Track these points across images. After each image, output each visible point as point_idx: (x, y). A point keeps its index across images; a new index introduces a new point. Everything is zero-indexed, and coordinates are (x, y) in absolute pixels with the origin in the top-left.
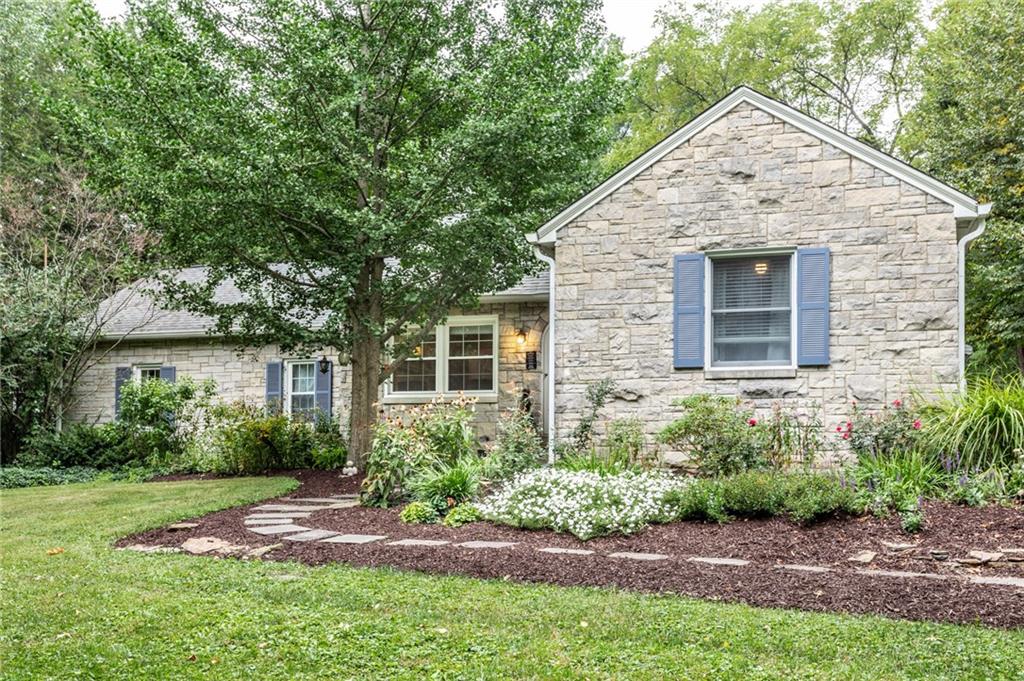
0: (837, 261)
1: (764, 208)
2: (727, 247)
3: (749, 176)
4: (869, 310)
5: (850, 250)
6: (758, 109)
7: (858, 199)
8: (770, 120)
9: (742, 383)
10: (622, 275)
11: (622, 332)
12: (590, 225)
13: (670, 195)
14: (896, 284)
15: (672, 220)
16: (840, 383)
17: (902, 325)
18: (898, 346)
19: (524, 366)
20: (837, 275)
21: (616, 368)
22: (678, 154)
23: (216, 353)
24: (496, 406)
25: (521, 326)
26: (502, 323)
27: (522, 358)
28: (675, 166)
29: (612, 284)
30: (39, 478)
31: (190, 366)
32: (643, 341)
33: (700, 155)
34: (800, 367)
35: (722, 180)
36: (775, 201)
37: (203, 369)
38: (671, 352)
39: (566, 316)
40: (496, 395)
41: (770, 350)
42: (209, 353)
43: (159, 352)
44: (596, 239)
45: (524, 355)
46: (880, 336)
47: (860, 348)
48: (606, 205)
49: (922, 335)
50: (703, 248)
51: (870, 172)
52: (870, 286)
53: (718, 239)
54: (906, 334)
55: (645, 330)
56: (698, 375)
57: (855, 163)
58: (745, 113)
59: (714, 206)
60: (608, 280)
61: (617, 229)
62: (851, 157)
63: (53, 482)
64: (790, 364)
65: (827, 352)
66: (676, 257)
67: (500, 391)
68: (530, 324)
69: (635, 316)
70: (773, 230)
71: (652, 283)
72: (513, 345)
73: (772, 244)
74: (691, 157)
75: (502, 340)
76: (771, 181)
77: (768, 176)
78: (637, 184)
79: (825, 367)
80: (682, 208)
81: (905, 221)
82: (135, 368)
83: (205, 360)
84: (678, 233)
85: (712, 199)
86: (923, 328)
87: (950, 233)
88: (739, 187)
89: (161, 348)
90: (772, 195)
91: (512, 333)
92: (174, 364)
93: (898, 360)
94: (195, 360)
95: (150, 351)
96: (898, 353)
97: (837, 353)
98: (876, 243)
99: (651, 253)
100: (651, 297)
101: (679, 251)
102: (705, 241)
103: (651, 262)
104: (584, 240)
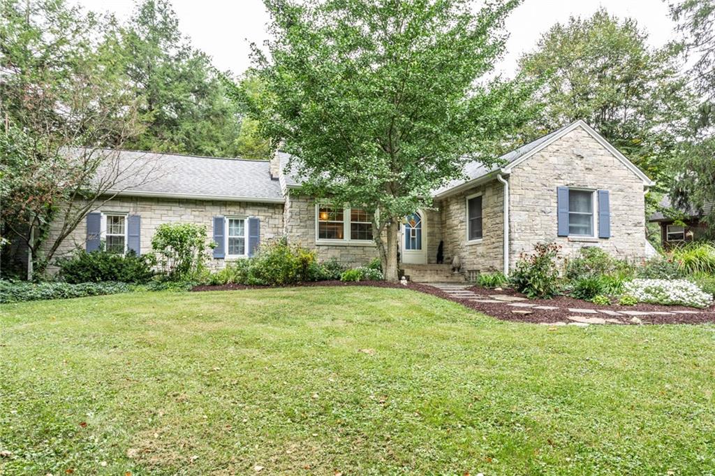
0: (610, 197)
1: (587, 172)
2: (575, 186)
3: (583, 157)
4: (620, 217)
5: (614, 192)
6: (584, 130)
7: (616, 173)
8: (587, 135)
9: (581, 243)
10: (537, 193)
11: (538, 218)
12: (524, 168)
13: (553, 160)
14: (628, 208)
15: (556, 171)
16: (612, 245)
17: (630, 224)
18: (629, 232)
20: (611, 202)
21: (536, 235)
22: (557, 143)
23: (173, 208)
28: (556, 148)
29: (533, 197)
30: (89, 289)
31: (153, 216)
32: (546, 223)
33: (565, 145)
34: (600, 238)
35: (573, 157)
36: (591, 169)
37: (163, 218)
38: (556, 229)
39: (515, 208)
41: (581, 230)
42: (169, 208)
43: (126, 204)
44: (527, 175)
46: (624, 228)
47: (618, 231)
48: (530, 160)
49: (635, 228)
50: (567, 185)
51: (619, 163)
52: (621, 208)
53: (572, 182)
54: (631, 227)
55: (547, 218)
56: (566, 239)
57: (615, 159)
58: (580, 131)
59: (570, 167)
60: (530, 194)
61: (535, 171)
62: (614, 156)
63: (101, 293)
64: (593, 236)
65: (609, 232)
66: (557, 188)
69: (543, 211)
70: (589, 181)
71: (549, 197)
73: (589, 187)
74: (562, 145)
76: (589, 161)
77: (588, 158)
78: (542, 153)
79: (607, 238)
80: (560, 166)
81: (629, 184)
82: (102, 214)
83: (166, 212)
84: (559, 177)
85: (569, 164)
86: (636, 226)
87: (642, 191)
88: (578, 161)
90: (590, 167)
92: (139, 213)
93: (629, 237)
94: (157, 212)
95: (118, 203)
96: (629, 234)
97: (612, 233)
98: (622, 191)
99: (548, 185)
100: (549, 203)
101: (559, 185)
102: (568, 182)
103: (548, 188)
104: (521, 175)
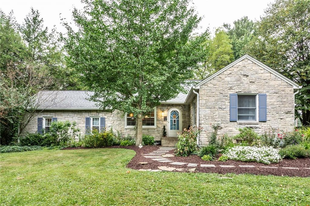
0: (268, 97)
1: (251, 84)
2: (242, 92)
3: (248, 76)
4: (275, 109)
5: (271, 95)
6: (249, 60)
7: (272, 83)
8: (252, 63)
9: (246, 125)
10: (216, 98)
11: (217, 112)
12: (208, 85)
13: (228, 79)
14: (281, 103)
15: (229, 85)
16: (268, 125)
17: (282, 112)
18: (282, 117)
19: (163, 120)
20: (268, 100)
21: (215, 121)
22: (230, 69)
23: (70, 114)
24: (156, 130)
25: (162, 110)
26: (157, 109)
27: (163, 118)
28: (230, 72)
29: (214, 100)
30: (25, 149)
31: (62, 118)
32: (222, 114)
33: (235, 70)
34: (259, 121)
35: (241, 76)
36: (254, 82)
37: (66, 119)
38: (229, 117)
39: (202, 107)
40: (156, 127)
42: (68, 114)
43: (52, 114)
44: (210, 89)
45: (163, 117)
46: (277, 115)
47: (273, 117)
48: (212, 80)
49: (287, 115)
50: (237, 92)
51: (275, 77)
52: (275, 103)
53: (240, 90)
54: (283, 115)
55: (223, 112)
56: (236, 123)
57: (271, 75)
58: (246, 61)
59: (239, 82)
60: (213, 99)
61: (215, 86)
62: (271, 73)
63: (29, 150)
64: (256, 121)
65: (266, 118)
66: (230, 94)
67: (157, 126)
68: (165, 109)
69: (220, 108)
70: (253, 89)
71: (224, 100)
72: (161, 115)
73: (253, 92)
74: (233, 70)
75: (157, 113)
76: (253, 78)
77: (252, 76)
78: (220, 76)
79: (265, 122)
80: (232, 82)
81: (282, 89)
82: (43, 118)
83: (67, 116)
84: (231, 88)
85: (239, 81)
86: (287, 113)
87: (292, 92)
88: (245, 78)
89: (52, 113)
90: (253, 81)
91: (160, 111)
92: (56, 117)
93: (281, 120)
94: (63, 116)
95: (49, 113)
96: (281, 119)
97: (268, 119)
98: (277, 93)
99: (224, 93)
100: (224, 104)
101: (231, 93)
102: (237, 91)
103: (224, 95)
104: (207, 89)
